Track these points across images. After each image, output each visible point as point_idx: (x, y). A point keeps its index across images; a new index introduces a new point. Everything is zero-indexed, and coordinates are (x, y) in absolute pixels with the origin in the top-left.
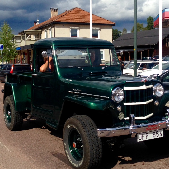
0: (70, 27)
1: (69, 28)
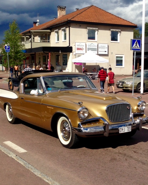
0: (88, 28)
1: (86, 28)
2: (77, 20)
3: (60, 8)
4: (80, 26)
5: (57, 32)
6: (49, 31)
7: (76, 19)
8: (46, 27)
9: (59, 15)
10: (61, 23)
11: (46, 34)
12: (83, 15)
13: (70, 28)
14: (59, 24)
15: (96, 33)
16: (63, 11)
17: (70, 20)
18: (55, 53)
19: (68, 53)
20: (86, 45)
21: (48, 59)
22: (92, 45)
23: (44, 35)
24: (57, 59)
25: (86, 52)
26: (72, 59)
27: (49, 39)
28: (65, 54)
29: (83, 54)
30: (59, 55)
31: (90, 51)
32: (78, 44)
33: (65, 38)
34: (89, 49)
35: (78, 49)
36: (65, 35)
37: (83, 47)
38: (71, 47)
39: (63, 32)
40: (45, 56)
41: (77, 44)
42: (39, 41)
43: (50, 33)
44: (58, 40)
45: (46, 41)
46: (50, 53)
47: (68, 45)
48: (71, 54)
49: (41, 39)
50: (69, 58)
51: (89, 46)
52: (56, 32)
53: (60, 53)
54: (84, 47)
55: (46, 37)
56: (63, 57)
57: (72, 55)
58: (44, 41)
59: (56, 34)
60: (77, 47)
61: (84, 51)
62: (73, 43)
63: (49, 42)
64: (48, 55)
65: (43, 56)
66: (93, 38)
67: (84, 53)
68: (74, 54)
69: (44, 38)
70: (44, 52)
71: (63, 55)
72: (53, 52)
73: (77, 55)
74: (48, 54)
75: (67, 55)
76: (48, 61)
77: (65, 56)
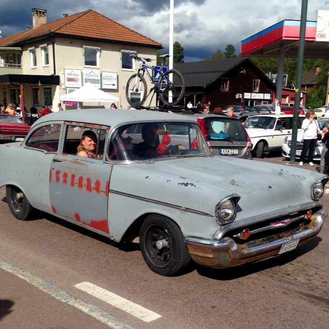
0: (84, 46)
2: (65, 33)
3: (37, 12)
4: (72, 43)
5: (33, 52)
6: (19, 49)
7: (64, 31)
8: (13, 42)
9: (36, 23)
10: (40, 37)
11: (14, 55)
12: (75, 24)
13: (55, 45)
14: (35, 38)
15: (98, 54)
16: (41, 18)
17: (54, 32)
18: (31, 84)
19: (52, 86)
20: (82, 74)
21: (19, 94)
22: (92, 73)
23: (11, 55)
24: (35, 95)
25: (83, 85)
26: (59, 96)
27: (19, 62)
28: (47, 87)
29: (78, 88)
30: (38, 89)
31: (89, 83)
32: (69, 71)
33: (47, 62)
34: (87, 80)
35: (69, 80)
36: (47, 56)
38: (58, 77)
39: (43, 51)
40: (15, 90)
41: (67, 71)
42: (3, 66)
43: (21, 52)
44: (35, 64)
45: (15, 66)
46: (21, 86)
47: (53, 73)
48: (58, 87)
49: (6, 62)
50: (54, 94)
51: (87, 75)
52: (30, 51)
53: (39, 86)
54: (79, 78)
55: (14, 59)
56: (45, 93)
57: (60, 89)
58: (11, 66)
59: (31, 54)
60: (67, 76)
61: (80, 82)
62: (61, 70)
63: (20, 67)
64: (19, 88)
65: (11, 90)
66: (94, 63)
67: (80, 86)
68: (63, 87)
69: (12, 61)
70: (11, 83)
71: (45, 88)
72: (27, 84)
73: (67, 89)
74: (20, 87)
75: (51, 88)
76: (19, 97)
77: (49, 90)
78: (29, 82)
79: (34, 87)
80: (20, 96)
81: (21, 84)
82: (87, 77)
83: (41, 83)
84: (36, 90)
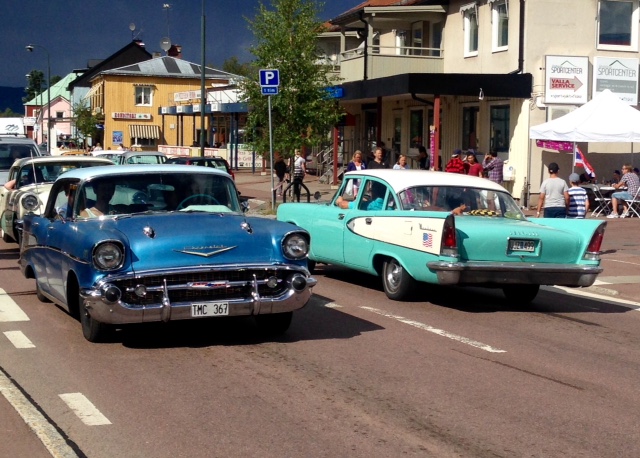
5: (472, 16)
6: (438, 9)
11: (426, 24)
15: (636, 13)
18: (462, 98)
19: (512, 101)
20: (590, 67)
21: (431, 123)
22: (617, 66)
23: (419, 26)
24: (468, 126)
25: (590, 96)
26: (528, 128)
27: (437, 42)
28: (500, 103)
29: (579, 105)
30: (477, 109)
31: (607, 91)
32: (558, 61)
33: (504, 40)
34: (602, 85)
35: (557, 84)
36: (504, 24)
37: (579, 76)
38: (529, 78)
39: (495, 12)
40: (421, 111)
41: (552, 62)
42: (398, 52)
43: (444, 16)
44: (475, 45)
45: (426, 53)
46: (437, 102)
47: (515, 67)
48: (526, 103)
49: (407, 42)
50: (516, 123)
51: (602, 70)
52: (465, 13)
53: (479, 101)
54: (583, 78)
55: (424, 34)
56: (493, 120)
57: (531, 108)
58: (418, 52)
59: (467, 20)
60: (551, 75)
61: (583, 91)
62: (537, 58)
63: (437, 53)
64: (430, 107)
65: (413, 112)
66: (624, 39)
67: (584, 99)
68: (539, 103)
69: (420, 40)
70: (414, 96)
71: (493, 107)
72: (450, 97)
73: (551, 108)
74: (432, 104)
75: (508, 107)
76: (429, 131)
77: (503, 111)
78: (457, 92)
79: (467, 105)
80: (432, 128)
81: (437, 96)
82: (604, 77)
83: (486, 94)
84: (473, 111)
